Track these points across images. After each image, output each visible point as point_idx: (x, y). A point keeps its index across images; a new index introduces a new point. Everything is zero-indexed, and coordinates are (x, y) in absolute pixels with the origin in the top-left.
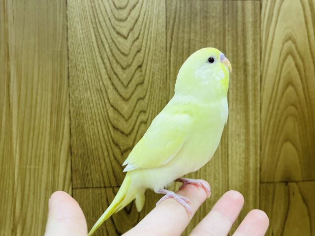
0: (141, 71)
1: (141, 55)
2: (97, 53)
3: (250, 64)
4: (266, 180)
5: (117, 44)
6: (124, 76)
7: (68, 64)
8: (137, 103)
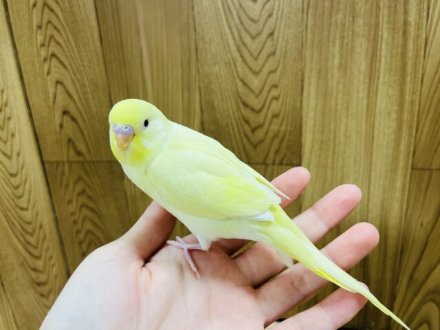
0: (273, 40)
1: (272, 20)
2: (225, 22)
3: (413, 23)
4: (420, 166)
5: (246, 9)
6: (254, 46)
7: (195, 36)
8: (267, 77)
